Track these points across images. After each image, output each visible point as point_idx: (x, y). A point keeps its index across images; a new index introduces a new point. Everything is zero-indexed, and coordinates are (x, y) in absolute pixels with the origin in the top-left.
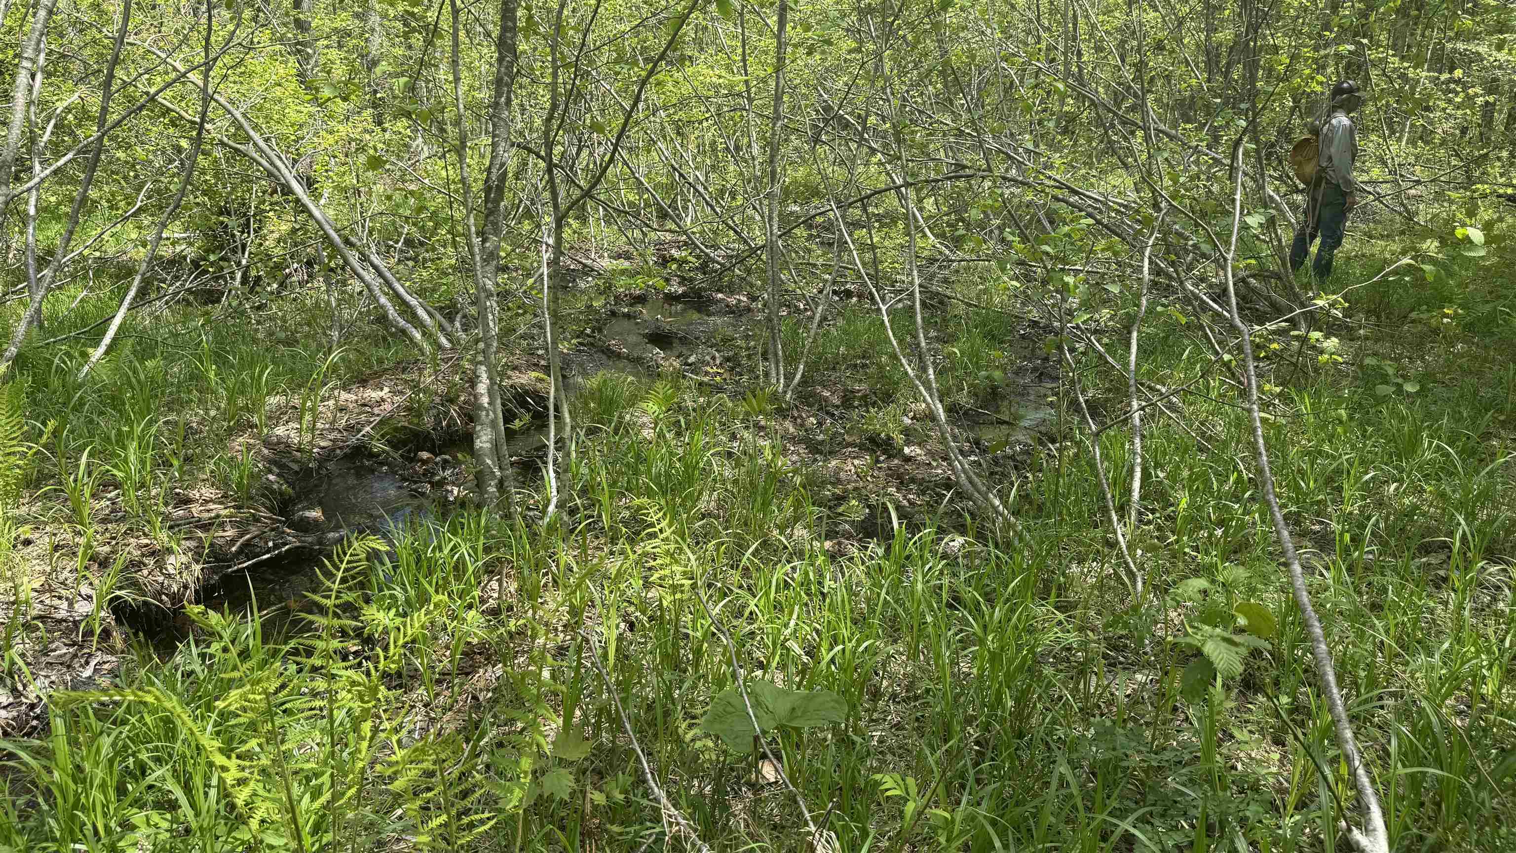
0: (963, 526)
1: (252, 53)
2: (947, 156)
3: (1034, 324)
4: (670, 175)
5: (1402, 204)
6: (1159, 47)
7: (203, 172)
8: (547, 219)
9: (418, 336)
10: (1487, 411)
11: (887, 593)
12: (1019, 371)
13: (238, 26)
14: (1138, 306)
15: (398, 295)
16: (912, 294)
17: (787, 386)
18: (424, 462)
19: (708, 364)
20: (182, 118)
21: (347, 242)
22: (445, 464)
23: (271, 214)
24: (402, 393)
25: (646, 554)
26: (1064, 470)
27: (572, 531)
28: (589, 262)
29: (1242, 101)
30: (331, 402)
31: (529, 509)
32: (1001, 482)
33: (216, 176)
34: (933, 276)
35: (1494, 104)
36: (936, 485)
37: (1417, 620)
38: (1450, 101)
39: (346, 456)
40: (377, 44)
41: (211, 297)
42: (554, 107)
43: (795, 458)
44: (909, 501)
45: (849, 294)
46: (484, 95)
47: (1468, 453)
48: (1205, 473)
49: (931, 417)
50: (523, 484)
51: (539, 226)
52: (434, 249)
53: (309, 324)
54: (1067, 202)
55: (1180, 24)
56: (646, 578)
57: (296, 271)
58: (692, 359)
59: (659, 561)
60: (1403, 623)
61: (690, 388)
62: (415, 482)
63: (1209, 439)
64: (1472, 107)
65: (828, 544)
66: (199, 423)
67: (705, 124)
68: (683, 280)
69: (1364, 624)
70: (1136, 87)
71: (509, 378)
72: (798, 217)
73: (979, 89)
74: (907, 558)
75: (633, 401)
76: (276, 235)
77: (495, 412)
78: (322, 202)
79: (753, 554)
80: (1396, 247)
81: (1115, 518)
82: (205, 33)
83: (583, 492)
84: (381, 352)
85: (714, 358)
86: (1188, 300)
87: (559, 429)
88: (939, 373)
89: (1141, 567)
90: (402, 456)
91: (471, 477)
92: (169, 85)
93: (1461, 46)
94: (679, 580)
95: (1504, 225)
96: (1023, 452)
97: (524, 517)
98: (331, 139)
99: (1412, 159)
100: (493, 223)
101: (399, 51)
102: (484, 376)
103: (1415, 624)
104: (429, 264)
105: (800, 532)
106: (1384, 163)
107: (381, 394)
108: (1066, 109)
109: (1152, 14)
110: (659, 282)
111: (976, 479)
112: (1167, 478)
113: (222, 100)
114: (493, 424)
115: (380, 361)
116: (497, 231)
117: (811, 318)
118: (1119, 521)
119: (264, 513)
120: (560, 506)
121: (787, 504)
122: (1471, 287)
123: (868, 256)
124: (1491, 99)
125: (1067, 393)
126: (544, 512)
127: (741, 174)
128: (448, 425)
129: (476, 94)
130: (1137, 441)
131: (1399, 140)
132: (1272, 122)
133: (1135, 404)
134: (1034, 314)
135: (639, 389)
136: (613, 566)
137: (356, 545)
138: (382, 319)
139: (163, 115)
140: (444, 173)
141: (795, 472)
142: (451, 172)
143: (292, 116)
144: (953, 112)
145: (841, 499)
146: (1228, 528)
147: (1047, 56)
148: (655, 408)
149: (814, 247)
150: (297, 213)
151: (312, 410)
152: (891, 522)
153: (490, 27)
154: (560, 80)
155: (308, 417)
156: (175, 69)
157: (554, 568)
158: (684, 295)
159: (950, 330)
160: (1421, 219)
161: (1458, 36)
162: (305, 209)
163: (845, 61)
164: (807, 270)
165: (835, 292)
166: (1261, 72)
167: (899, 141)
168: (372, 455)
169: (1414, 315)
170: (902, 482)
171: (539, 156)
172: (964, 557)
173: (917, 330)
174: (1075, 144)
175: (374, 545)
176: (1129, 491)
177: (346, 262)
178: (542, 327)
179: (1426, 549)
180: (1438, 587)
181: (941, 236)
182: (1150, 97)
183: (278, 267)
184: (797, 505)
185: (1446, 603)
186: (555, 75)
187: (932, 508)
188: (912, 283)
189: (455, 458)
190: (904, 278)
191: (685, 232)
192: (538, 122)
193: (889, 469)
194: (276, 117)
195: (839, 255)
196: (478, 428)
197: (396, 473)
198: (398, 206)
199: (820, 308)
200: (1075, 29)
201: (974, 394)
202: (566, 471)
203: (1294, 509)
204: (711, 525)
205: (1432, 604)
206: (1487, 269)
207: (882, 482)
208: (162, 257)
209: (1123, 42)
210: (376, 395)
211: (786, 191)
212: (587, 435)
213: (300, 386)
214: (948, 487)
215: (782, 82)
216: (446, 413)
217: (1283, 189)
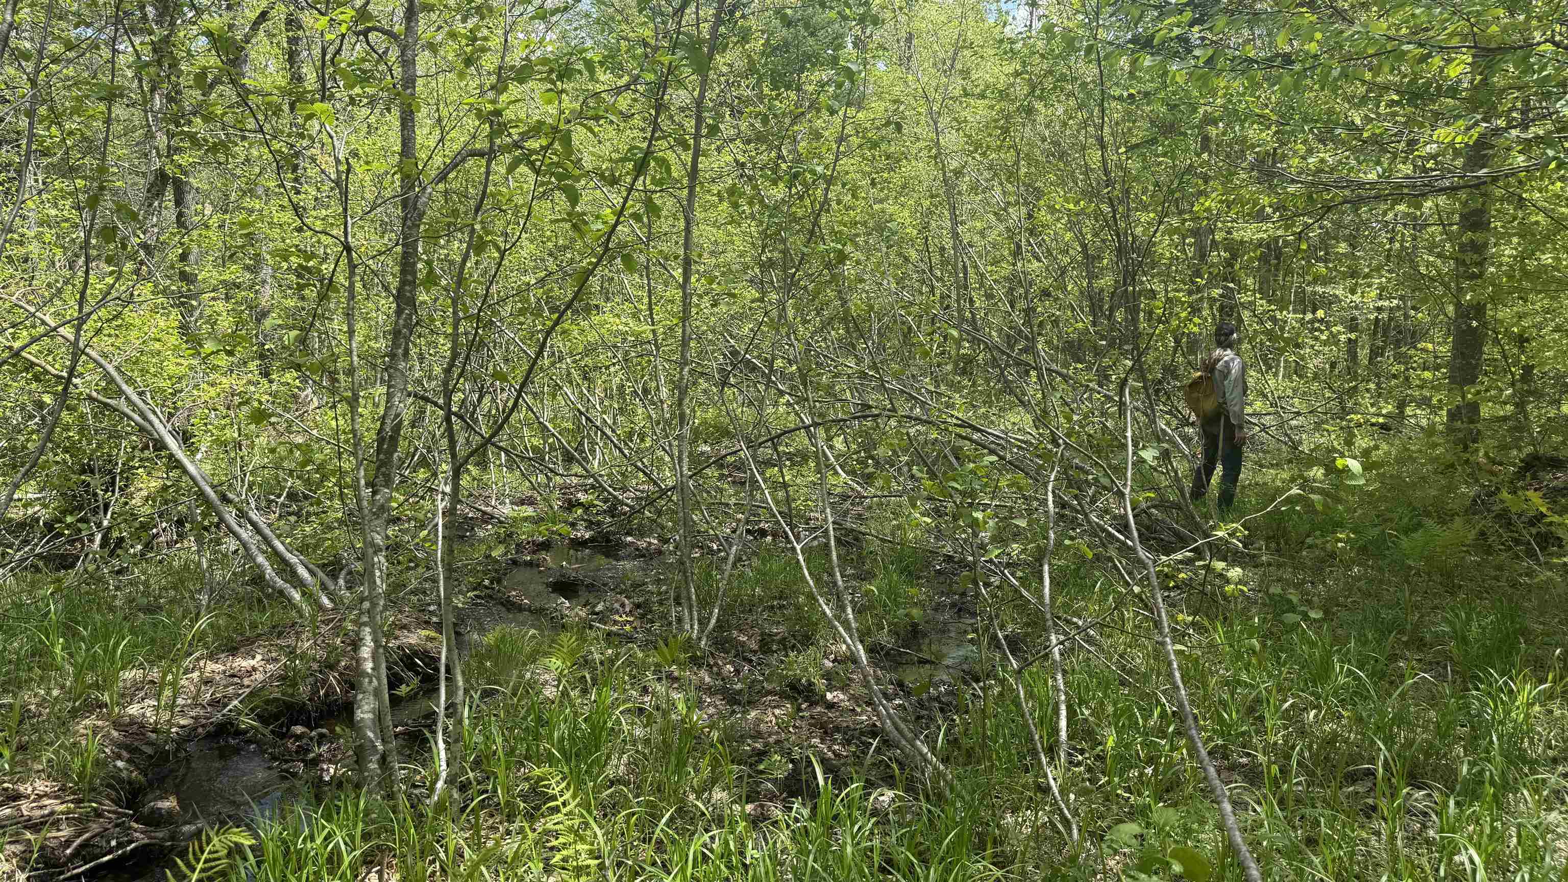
0: (892, 777)
1: (131, 306)
2: (853, 397)
3: (949, 559)
4: (576, 420)
5: (1286, 435)
6: (1046, 293)
7: (67, 428)
8: (445, 467)
9: (297, 596)
10: (1390, 632)
11: (815, 861)
12: (938, 608)
13: (117, 279)
14: (1047, 538)
15: (276, 552)
16: (826, 531)
17: (701, 631)
18: (298, 737)
19: (617, 612)
20: (47, 372)
21: (225, 499)
22: (321, 738)
23: (140, 470)
24: (275, 660)
25: (547, 832)
26: (990, 711)
27: (463, 810)
28: (489, 509)
29: (1127, 343)
30: (196, 675)
31: (415, 786)
32: (928, 727)
33: (81, 432)
34: (846, 513)
35: (1356, 341)
36: (862, 733)
37: (1352, 854)
38: (1316, 339)
39: (209, 736)
40: (267, 295)
41: (65, 562)
42: (455, 355)
43: (711, 710)
44: (834, 752)
45: (763, 533)
46: (381, 345)
47: (1378, 676)
48: (1129, 709)
49: (853, 659)
50: (409, 758)
51: (435, 475)
52: (319, 503)
53: (175, 588)
54: (970, 440)
55: (1063, 273)
56: (546, 861)
57: (164, 531)
58: (599, 608)
59: (562, 840)
60: (1340, 857)
61: (597, 639)
62: (287, 761)
63: (1130, 672)
64: (1337, 343)
65: (749, 808)
66: (38, 705)
67: (612, 369)
68: (590, 525)
69: (1302, 861)
70: (1026, 331)
71: (396, 638)
72: (709, 457)
73: (880, 335)
74: (835, 817)
75: (533, 658)
76: (144, 493)
77: (379, 679)
78: (199, 456)
79: (667, 824)
80: (1285, 475)
81: (1044, 760)
82: (79, 286)
83: (477, 764)
84: (256, 616)
85: (623, 605)
86: (1095, 531)
87: (450, 693)
88: (859, 611)
89: (1076, 813)
90: (273, 732)
91: (351, 753)
92: (34, 340)
93: (1319, 289)
94: (585, 860)
95: (1380, 452)
96: (948, 693)
97: (409, 797)
98: (213, 392)
99: (1289, 392)
100: (384, 474)
101: (291, 303)
102: (368, 638)
103: (1351, 859)
104: (313, 518)
105: (719, 795)
106: (1265, 396)
107: (253, 662)
108: (962, 351)
109: (1036, 264)
110: (564, 529)
111: (902, 726)
112: (1092, 715)
113: (94, 354)
114: (377, 693)
115: (254, 626)
116: (388, 482)
117: (726, 559)
118: (1049, 764)
119: (108, 805)
120: (450, 781)
121: (704, 763)
122: (1360, 511)
123: (781, 494)
124: (1353, 336)
125: (987, 629)
126: (432, 789)
127: (650, 417)
128: (327, 695)
129: (372, 343)
130: (1059, 677)
131: (1276, 375)
132: (1156, 361)
133: (1053, 638)
134: (948, 549)
135: (540, 644)
136: (510, 847)
137: (215, 840)
138: (258, 579)
139: (27, 370)
140: (334, 423)
141: (712, 727)
142: (341, 422)
143: (171, 368)
144: (856, 356)
145: (761, 755)
146: (1157, 765)
147: (942, 304)
148: (559, 663)
149: (726, 486)
150: (169, 469)
151: (174, 684)
152: (815, 778)
153: (390, 278)
154: (461, 330)
155: (167, 692)
156: (43, 323)
157: (442, 855)
158: (592, 539)
159: (866, 567)
160: (1305, 448)
161: (1315, 281)
162: (179, 465)
163: (750, 309)
164: (718, 508)
165: (748, 531)
166: (1142, 314)
167: (805, 385)
168: (239, 733)
169: (1309, 540)
170: (826, 731)
171: (436, 404)
172: (895, 813)
173: (832, 568)
174: (974, 384)
175: (235, 839)
176: (1056, 731)
177: (222, 520)
178: (435, 581)
179: (1352, 778)
180: (1369, 817)
181: (852, 473)
182: (1041, 339)
183: (144, 527)
184: (715, 764)
185: (1378, 833)
186: (456, 326)
187: (858, 759)
188: (825, 520)
189: (332, 731)
190: (817, 515)
191: (593, 476)
192: (437, 370)
193: (812, 717)
194: (152, 370)
195: (751, 495)
196: (360, 696)
197: (265, 752)
198: (282, 459)
199: (734, 548)
200: (966, 278)
201: (894, 632)
202: (456, 741)
203: (1220, 742)
204: (620, 792)
205: (1364, 835)
206: (1371, 494)
207: (805, 732)
208: (11, 520)
209: (1011, 289)
210: (247, 663)
211: (696, 432)
212: (482, 697)
213: (160, 658)
214: (874, 735)
215: (688, 330)
216: (324, 681)
217: (1175, 422)
